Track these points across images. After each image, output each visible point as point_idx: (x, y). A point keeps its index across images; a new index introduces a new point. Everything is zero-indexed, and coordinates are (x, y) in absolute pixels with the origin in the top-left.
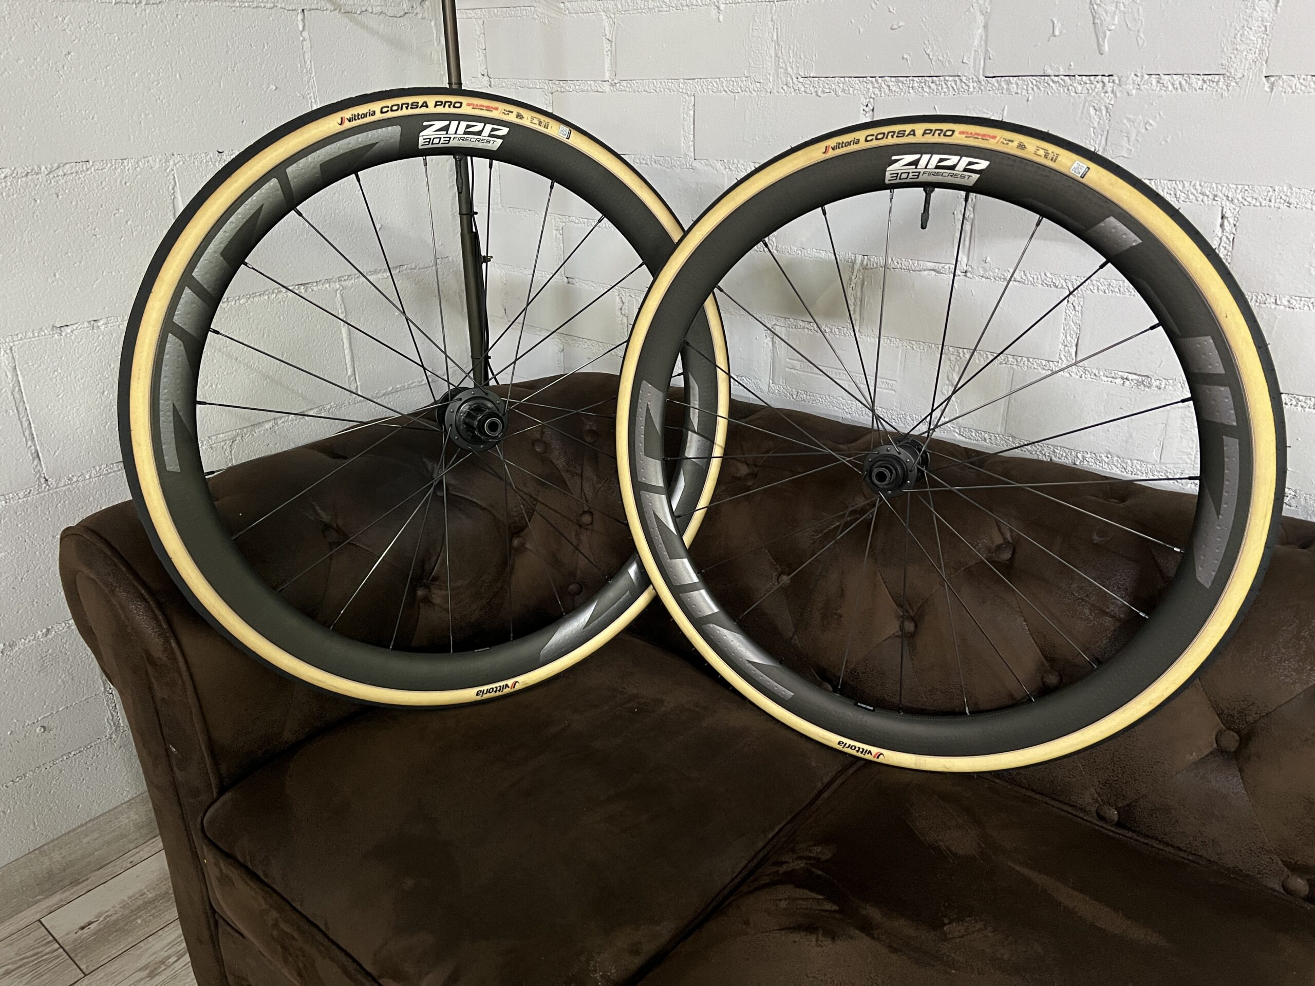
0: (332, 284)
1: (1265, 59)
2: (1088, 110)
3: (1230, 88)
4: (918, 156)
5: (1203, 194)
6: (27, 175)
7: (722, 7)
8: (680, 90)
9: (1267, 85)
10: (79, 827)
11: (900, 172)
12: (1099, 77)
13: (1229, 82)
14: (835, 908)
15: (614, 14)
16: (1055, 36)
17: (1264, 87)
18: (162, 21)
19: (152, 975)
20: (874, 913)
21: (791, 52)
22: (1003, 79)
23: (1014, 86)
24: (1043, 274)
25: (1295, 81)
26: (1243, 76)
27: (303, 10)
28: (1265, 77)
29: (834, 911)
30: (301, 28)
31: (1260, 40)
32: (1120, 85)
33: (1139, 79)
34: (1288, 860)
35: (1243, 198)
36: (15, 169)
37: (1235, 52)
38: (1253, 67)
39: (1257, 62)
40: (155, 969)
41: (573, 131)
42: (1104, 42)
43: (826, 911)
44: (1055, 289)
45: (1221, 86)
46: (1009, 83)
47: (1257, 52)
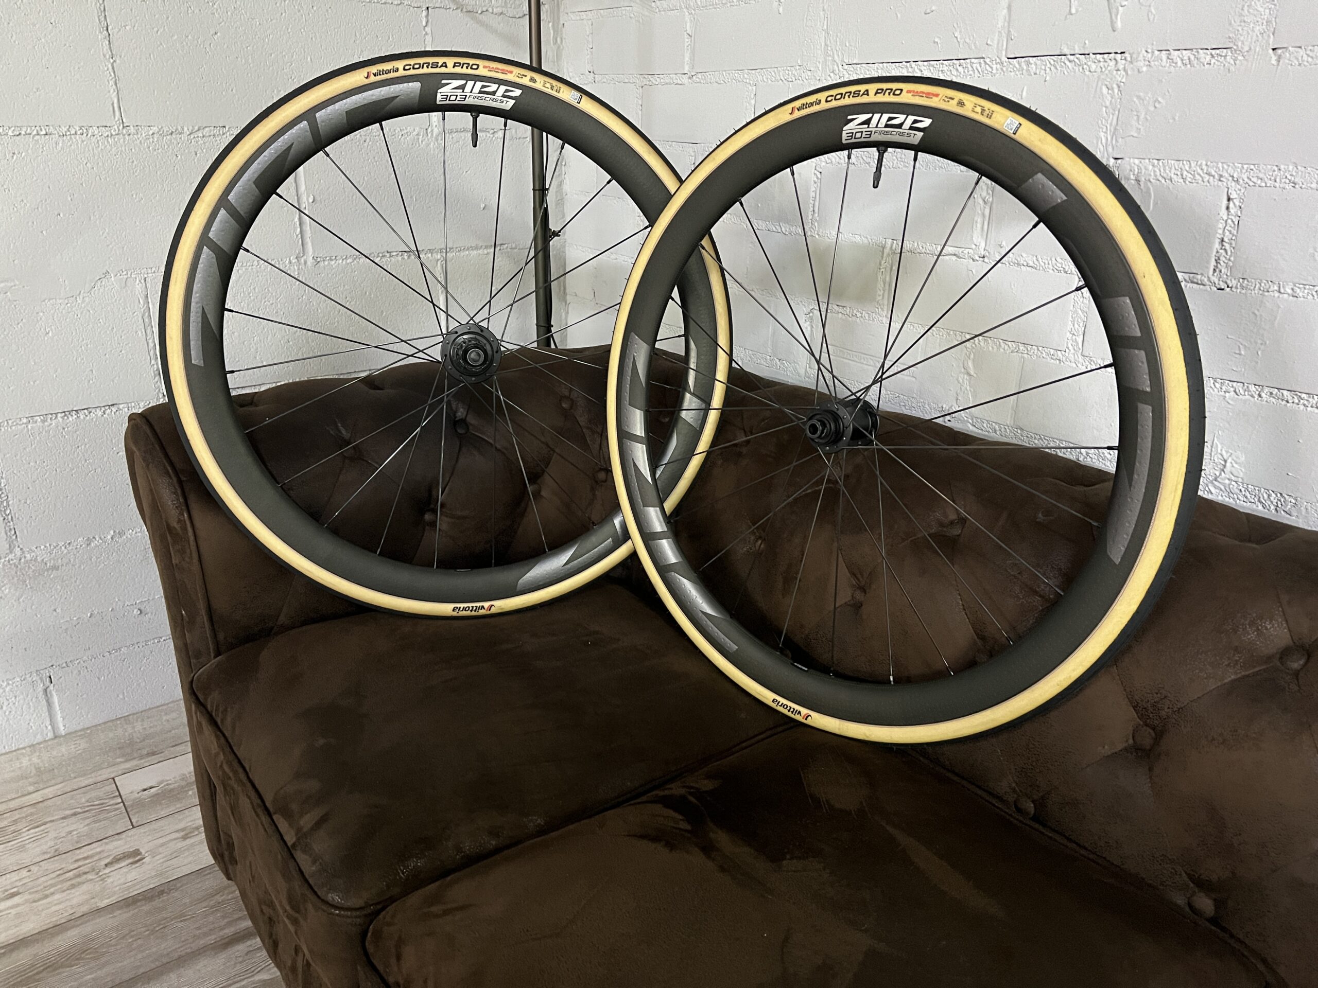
0: (434, 255)
1: (1272, 30)
2: (1101, 89)
3: (1238, 62)
4: (869, 116)
5: (1209, 174)
6: (171, 134)
9: (1274, 58)
10: (162, 705)
11: (854, 131)
12: (1113, 55)
13: (1236, 55)
14: (689, 827)
15: (694, 10)
16: (1072, 14)
17: (1270, 60)
18: (299, 11)
19: (185, 838)
20: (721, 838)
21: (838, 40)
22: (1023, 60)
23: (1033, 66)
24: (1053, 259)
25: (1302, 53)
26: (1250, 49)
27: (428, 8)
28: (1274, 49)
29: (686, 831)
30: (424, 24)
31: (1267, 11)
32: (1131, 62)
33: (1150, 55)
34: (1192, 873)
35: (1248, 178)
36: (162, 127)
37: (1243, 24)
38: (1260, 38)
39: (1264, 34)
40: (190, 833)
41: (584, 97)
42: (1117, 18)
43: (680, 829)
44: (1065, 275)
45: (1228, 60)
46: (1028, 64)
47: (1265, 23)
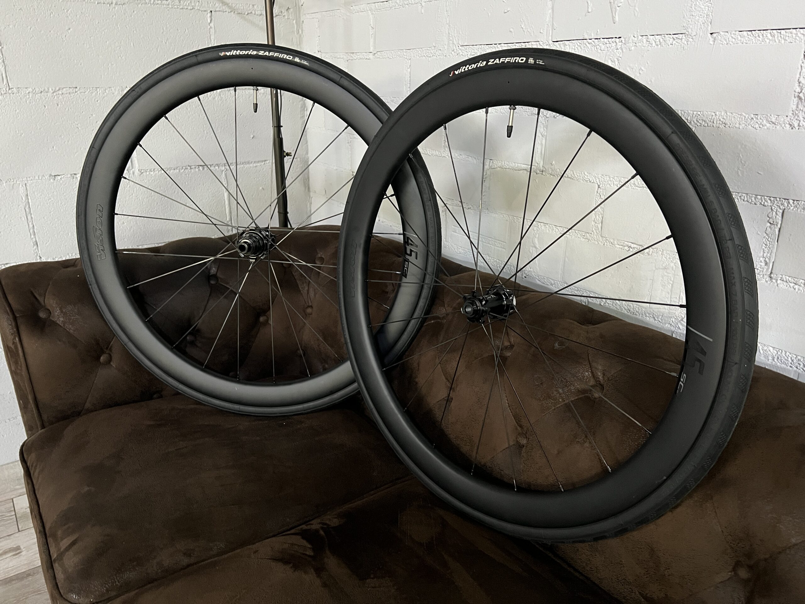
0: (221, 168)
1: (710, 20)
3: (689, 43)
6: (41, 92)
7: (423, 4)
8: (404, 56)
9: (712, 39)
12: (614, 39)
13: (688, 38)
15: (375, 12)
16: (589, 12)
17: (709, 41)
20: (331, 562)
21: (455, 30)
23: (568, 47)
24: (583, 173)
25: (728, 36)
26: (697, 34)
27: (211, 11)
28: (711, 34)
30: (209, 21)
31: (707, 8)
32: (625, 44)
33: (636, 39)
36: (34, 89)
37: (691, 17)
38: (703, 26)
39: (705, 23)
42: (616, 15)
43: (306, 555)
44: (590, 183)
45: (683, 42)
46: (565, 45)
47: (705, 16)
